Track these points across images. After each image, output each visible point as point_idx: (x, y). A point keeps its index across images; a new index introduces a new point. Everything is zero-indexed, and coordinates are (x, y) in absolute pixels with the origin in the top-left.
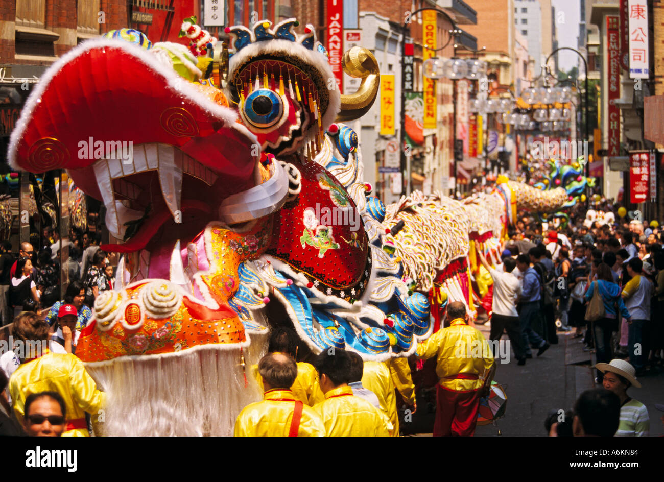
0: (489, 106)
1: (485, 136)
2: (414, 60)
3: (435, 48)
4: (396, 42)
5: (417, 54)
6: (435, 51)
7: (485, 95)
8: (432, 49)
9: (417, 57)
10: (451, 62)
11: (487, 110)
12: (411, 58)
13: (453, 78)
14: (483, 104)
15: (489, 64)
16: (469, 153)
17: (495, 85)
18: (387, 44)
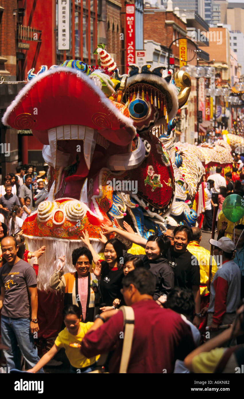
0: (217, 92)
1: (214, 108)
2: (175, 67)
3: (186, 60)
4: (164, 57)
5: (176, 64)
6: (186, 62)
7: (214, 85)
8: (185, 61)
9: (176, 65)
10: (196, 68)
11: (215, 95)
12: (173, 66)
13: (197, 77)
14: (213, 91)
15: (216, 68)
16: (205, 118)
17: (219, 80)
18: (160, 58)
